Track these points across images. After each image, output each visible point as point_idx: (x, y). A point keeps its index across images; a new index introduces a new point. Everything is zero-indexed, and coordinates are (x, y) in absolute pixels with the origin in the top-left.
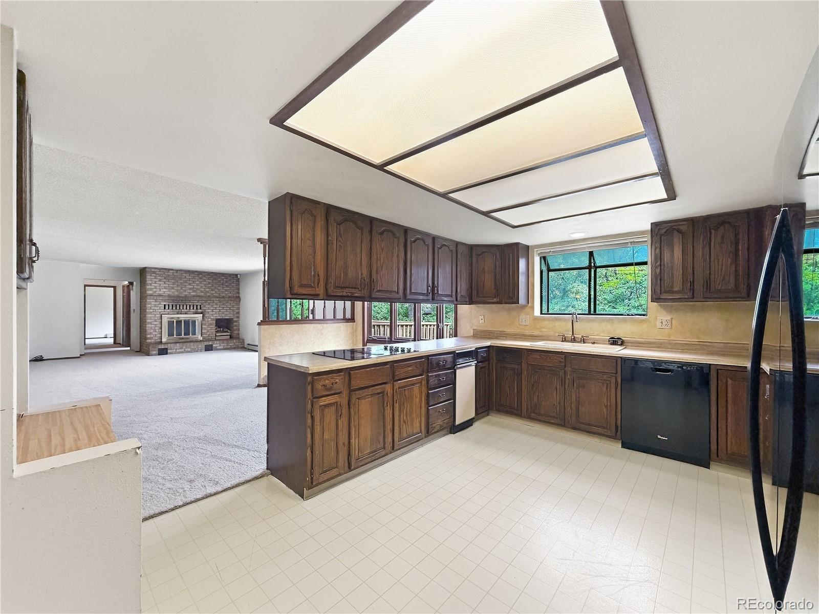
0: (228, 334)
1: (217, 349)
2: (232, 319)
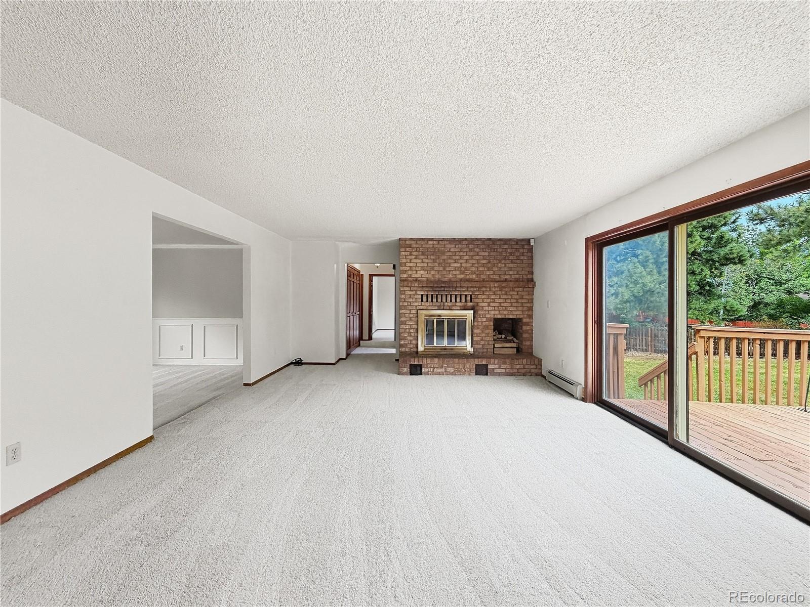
0: (514, 345)
1: (494, 374)
2: (520, 320)
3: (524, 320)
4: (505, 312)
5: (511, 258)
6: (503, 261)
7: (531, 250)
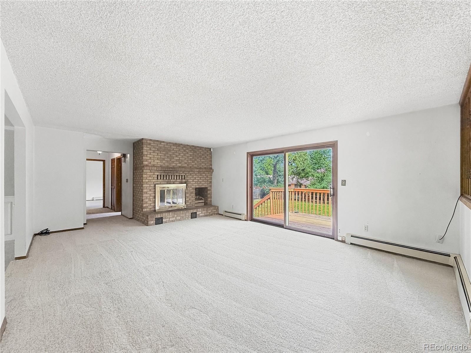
2: (207, 188)
3: (208, 188)
4: (200, 184)
5: (203, 157)
6: (199, 158)
7: (211, 153)
